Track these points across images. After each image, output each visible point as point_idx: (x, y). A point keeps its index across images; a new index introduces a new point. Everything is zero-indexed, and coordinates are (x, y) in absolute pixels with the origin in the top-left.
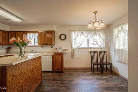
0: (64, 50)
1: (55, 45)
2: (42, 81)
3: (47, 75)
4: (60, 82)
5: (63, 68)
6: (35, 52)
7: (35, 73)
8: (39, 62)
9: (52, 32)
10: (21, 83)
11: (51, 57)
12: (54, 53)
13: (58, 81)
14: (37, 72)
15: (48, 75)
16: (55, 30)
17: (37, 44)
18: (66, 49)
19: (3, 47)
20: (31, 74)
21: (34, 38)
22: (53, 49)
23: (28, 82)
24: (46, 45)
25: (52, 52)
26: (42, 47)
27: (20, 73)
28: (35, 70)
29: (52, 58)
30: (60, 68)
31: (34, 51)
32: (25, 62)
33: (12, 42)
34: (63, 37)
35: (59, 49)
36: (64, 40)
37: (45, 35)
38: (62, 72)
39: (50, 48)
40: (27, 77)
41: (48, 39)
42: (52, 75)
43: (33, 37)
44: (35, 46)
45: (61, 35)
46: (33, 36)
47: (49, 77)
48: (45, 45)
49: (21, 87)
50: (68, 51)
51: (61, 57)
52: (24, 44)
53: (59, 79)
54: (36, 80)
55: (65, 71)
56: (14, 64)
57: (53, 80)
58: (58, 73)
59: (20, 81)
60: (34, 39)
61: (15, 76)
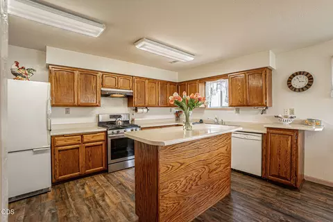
0: (303, 123)
1: (271, 106)
2: (230, 194)
3: (244, 182)
4: (282, 218)
5: (296, 176)
6: (223, 123)
7: (215, 170)
8: (225, 148)
9: (264, 73)
10: (183, 183)
11: (259, 138)
12: (268, 128)
13: (275, 212)
14: (219, 170)
15: (250, 182)
16: (272, 64)
17: (225, 104)
18: (311, 121)
19: (171, 111)
20: (204, 170)
21: (219, 90)
22: (267, 117)
23: (197, 185)
24: (248, 106)
25: (262, 124)
26: (238, 111)
27: (182, 164)
28: (215, 163)
29: (261, 142)
30: (286, 173)
31: (220, 120)
32: (192, 142)
33: (172, 101)
34: (299, 82)
35: (286, 117)
36: (302, 90)
37: (245, 81)
38: (294, 188)
39: (257, 114)
40: (194, 173)
41: (250, 90)
42: (259, 186)
43: (217, 89)
44: (223, 109)
45: (294, 75)
46: (219, 86)
47: (250, 189)
48: (244, 106)
49: (184, 191)
50: (318, 125)
51: (289, 142)
52: (192, 104)
53: (278, 204)
54: (215, 187)
55: (305, 189)
56: (167, 143)
57: (259, 203)
58: (280, 189)
59: (182, 179)
60: (220, 93)
61: (173, 166)
